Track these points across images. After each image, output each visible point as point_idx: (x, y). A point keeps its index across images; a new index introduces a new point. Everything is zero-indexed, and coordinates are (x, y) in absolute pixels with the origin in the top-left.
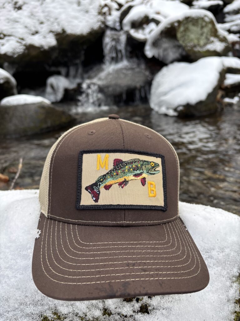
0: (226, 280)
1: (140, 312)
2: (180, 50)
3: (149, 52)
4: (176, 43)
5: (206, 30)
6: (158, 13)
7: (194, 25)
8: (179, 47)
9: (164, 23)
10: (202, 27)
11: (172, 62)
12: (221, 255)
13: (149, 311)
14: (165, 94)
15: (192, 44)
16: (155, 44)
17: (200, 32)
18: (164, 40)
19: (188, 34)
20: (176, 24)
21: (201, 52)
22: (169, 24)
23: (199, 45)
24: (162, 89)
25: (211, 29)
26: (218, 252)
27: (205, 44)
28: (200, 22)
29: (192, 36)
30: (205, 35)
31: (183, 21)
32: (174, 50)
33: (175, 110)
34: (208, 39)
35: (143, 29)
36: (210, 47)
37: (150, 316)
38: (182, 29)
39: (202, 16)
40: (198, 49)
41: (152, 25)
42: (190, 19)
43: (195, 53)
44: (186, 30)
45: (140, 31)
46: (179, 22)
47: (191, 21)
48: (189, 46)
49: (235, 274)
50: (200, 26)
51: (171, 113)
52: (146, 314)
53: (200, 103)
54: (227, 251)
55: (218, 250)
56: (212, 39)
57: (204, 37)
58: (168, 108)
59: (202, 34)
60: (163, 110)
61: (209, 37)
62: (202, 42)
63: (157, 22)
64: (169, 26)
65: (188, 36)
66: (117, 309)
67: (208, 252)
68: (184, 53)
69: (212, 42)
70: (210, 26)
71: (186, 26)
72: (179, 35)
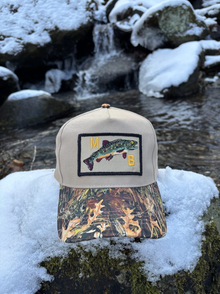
0: (193, 218)
1: (135, 241)
2: (163, 37)
3: (135, 41)
4: (159, 31)
5: (184, 17)
6: (141, 5)
7: (173, 13)
8: (162, 34)
9: (147, 13)
10: (181, 15)
11: (156, 49)
12: (189, 202)
13: (141, 241)
14: (152, 79)
15: (173, 30)
16: (140, 33)
17: (180, 19)
18: (148, 29)
19: (169, 22)
20: (157, 14)
21: (182, 37)
22: (150, 15)
23: (179, 31)
24: (148, 75)
25: (189, 16)
26: (186, 200)
27: (185, 30)
28: (179, 10)
29: (173, 24)
30: (184, 21)
31: (163, 10)
32: (157, 38)
33: (161, 92)
34: (187, 25)
35: (128, 20)
36: (190, 32)
37: (142, 243)
38: (163, 18)
39: (181, 5)
40: (179, 35)
41: (136, 16)
42: (169, 9)
43: (176, 38)
44: (167, 18)
45: (126, 23)
46: (160, 12)
47: (171, 10)
48: (171, 33)
49: (200, 215)
50: (179, 14)
51: (158, 95)
52: (139, 243)
53: (183, 84)
54: (194, 199)
55: (187, 199)
56: (191, 24)
57: (183, 24)
58: (155, 92)
59: (181, 21)
60: (151, 93)
61: (188, 23)
62: (182, 29)
63: (140, 13)
64: (151, 16)
65: (170, 24)
66: (119, 240)
67: (180, 201)
68: (167, 40)
69: (192, 27)
70: (188, 13)
71: (167, 15)
72: (160, 24)
